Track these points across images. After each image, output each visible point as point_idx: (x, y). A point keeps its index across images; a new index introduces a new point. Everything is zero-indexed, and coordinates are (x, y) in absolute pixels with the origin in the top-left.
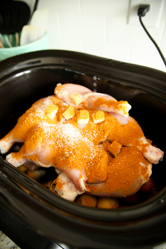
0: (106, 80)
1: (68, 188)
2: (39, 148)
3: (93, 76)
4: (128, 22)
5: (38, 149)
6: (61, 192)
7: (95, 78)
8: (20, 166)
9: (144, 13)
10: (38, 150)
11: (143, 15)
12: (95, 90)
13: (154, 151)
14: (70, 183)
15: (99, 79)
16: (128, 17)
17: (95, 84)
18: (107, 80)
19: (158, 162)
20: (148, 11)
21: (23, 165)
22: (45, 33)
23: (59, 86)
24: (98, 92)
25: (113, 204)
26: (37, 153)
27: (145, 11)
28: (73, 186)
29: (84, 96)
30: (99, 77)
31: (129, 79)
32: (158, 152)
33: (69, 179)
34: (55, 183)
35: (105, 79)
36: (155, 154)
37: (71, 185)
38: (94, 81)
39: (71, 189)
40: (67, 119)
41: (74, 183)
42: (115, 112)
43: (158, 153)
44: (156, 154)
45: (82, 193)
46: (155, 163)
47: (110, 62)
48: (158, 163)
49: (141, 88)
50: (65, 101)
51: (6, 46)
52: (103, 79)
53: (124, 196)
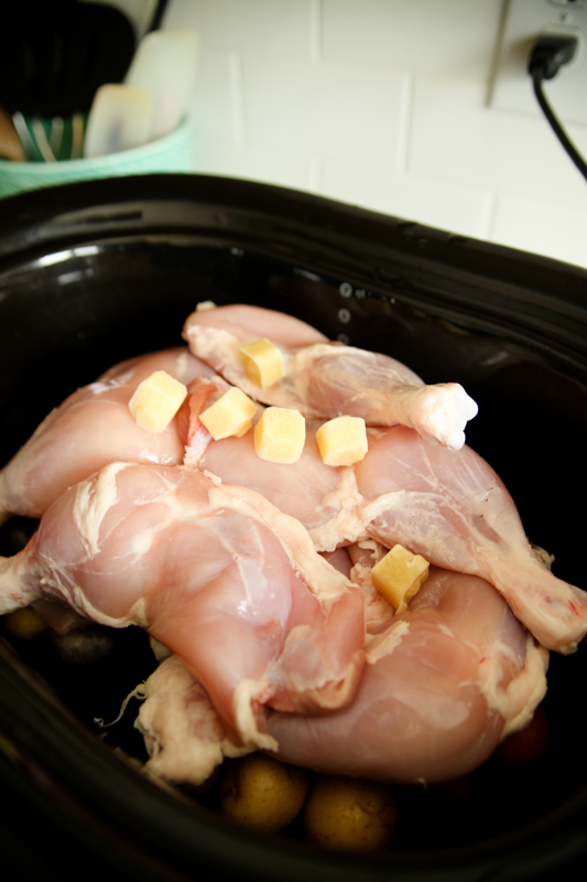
0: (389, 299)
1: (185, 724)
2: (90, 546)
3: (338, 284)
4: (488, 101)
5: (87, 547)
6: (158, 737)
7: (345, 290)
8: (18, 611)
9: (551, 67)
10: (85, 552)
11: (550, 75)
12: (342, 336)
13: (560, 601)
14: (199, 704)
15: (360, 294)
16: (491, 83)
17: (344, 315)
18: (393, 301)
19: (575, 645)
20: (568, 59)
21: (29, 608)
22: (182, 121)
23: (204, 311)
24: (351, 344)
25: (371, 809)
26: (82, 566)
27: (558, 58)
28: (209, 717)
29: (294, 354)
30: (361, 289)
31: (477, 303)
32: (578, 605)
33: (197, 688)
34: (139, 698)
35: (384, 298)
36: (566, 611)
37: (199, 712)
38: (341, 303)
39: (196, 730)
40: (216, 439)
41: (212, 707)
42: (409, 426)
43: (578, 609)
44: (569, 612)
45: (245, 751)
46: (564, 650)
47: (409, 232)
48: (573, 651)
49: (526, 339)
50: (218, 368)
51: (33, 157)
52: (376, 296)
53: (422, 780)
